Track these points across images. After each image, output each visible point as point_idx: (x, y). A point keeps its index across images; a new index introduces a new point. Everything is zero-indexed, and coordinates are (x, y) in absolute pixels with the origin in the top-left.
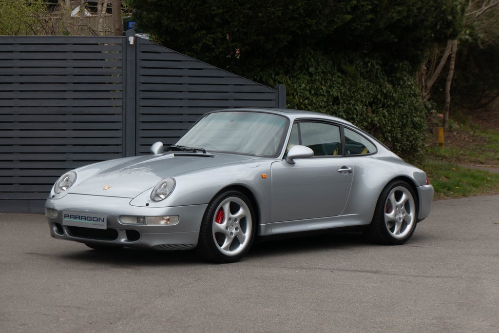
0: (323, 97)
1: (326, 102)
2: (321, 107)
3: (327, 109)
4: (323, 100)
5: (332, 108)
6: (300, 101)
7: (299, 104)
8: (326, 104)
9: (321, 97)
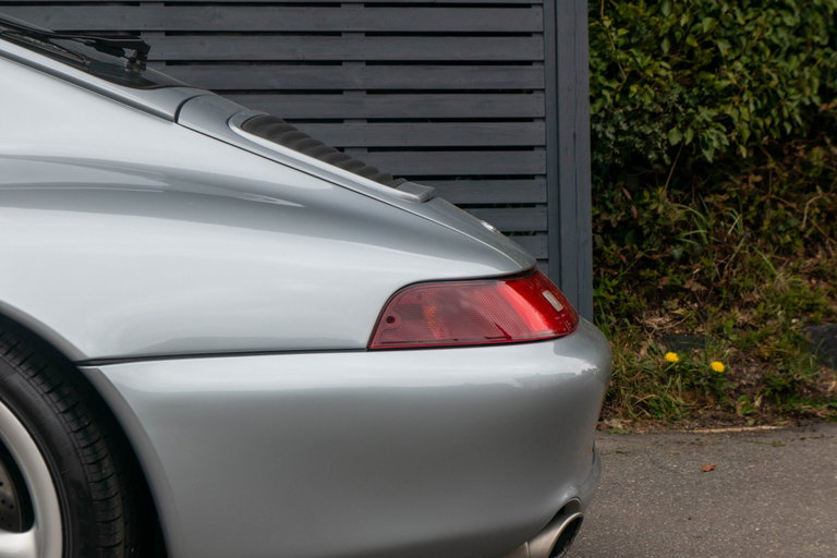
0: (782, 12)
1: (799, 31)
2: (774, 48)
3: (803, 57)
4: (783, 24)
5: (827, 55)
6: (678, 23)
7: (678, 34)
8: (799, 40)
9: (772, 12)
